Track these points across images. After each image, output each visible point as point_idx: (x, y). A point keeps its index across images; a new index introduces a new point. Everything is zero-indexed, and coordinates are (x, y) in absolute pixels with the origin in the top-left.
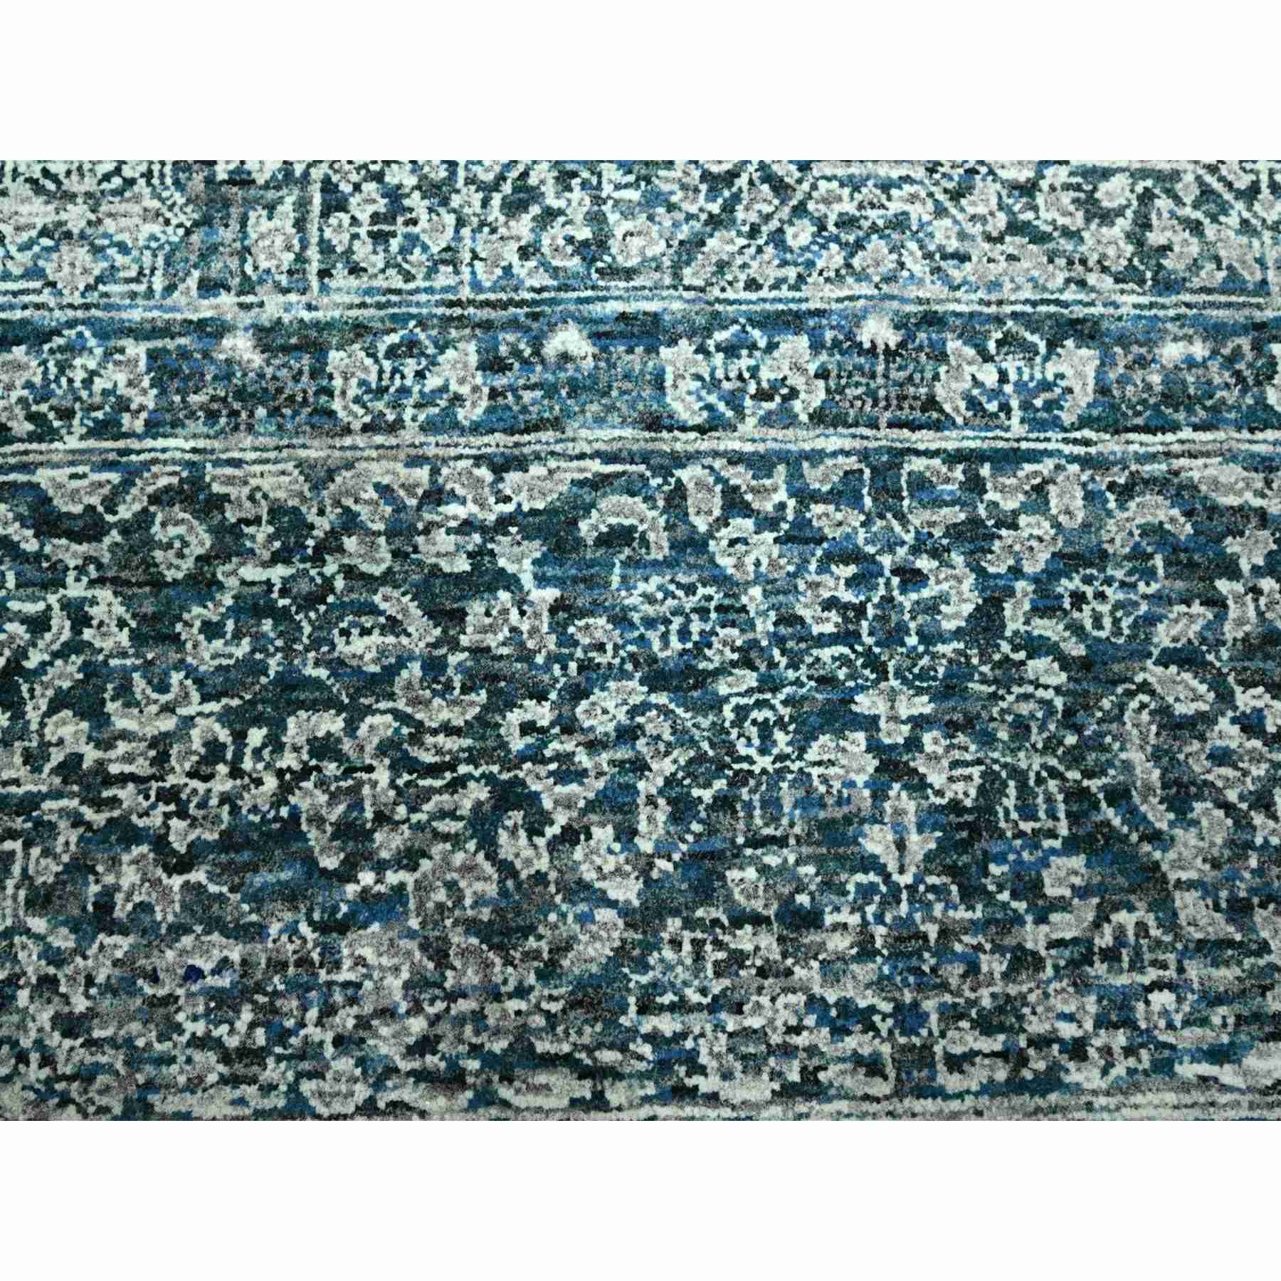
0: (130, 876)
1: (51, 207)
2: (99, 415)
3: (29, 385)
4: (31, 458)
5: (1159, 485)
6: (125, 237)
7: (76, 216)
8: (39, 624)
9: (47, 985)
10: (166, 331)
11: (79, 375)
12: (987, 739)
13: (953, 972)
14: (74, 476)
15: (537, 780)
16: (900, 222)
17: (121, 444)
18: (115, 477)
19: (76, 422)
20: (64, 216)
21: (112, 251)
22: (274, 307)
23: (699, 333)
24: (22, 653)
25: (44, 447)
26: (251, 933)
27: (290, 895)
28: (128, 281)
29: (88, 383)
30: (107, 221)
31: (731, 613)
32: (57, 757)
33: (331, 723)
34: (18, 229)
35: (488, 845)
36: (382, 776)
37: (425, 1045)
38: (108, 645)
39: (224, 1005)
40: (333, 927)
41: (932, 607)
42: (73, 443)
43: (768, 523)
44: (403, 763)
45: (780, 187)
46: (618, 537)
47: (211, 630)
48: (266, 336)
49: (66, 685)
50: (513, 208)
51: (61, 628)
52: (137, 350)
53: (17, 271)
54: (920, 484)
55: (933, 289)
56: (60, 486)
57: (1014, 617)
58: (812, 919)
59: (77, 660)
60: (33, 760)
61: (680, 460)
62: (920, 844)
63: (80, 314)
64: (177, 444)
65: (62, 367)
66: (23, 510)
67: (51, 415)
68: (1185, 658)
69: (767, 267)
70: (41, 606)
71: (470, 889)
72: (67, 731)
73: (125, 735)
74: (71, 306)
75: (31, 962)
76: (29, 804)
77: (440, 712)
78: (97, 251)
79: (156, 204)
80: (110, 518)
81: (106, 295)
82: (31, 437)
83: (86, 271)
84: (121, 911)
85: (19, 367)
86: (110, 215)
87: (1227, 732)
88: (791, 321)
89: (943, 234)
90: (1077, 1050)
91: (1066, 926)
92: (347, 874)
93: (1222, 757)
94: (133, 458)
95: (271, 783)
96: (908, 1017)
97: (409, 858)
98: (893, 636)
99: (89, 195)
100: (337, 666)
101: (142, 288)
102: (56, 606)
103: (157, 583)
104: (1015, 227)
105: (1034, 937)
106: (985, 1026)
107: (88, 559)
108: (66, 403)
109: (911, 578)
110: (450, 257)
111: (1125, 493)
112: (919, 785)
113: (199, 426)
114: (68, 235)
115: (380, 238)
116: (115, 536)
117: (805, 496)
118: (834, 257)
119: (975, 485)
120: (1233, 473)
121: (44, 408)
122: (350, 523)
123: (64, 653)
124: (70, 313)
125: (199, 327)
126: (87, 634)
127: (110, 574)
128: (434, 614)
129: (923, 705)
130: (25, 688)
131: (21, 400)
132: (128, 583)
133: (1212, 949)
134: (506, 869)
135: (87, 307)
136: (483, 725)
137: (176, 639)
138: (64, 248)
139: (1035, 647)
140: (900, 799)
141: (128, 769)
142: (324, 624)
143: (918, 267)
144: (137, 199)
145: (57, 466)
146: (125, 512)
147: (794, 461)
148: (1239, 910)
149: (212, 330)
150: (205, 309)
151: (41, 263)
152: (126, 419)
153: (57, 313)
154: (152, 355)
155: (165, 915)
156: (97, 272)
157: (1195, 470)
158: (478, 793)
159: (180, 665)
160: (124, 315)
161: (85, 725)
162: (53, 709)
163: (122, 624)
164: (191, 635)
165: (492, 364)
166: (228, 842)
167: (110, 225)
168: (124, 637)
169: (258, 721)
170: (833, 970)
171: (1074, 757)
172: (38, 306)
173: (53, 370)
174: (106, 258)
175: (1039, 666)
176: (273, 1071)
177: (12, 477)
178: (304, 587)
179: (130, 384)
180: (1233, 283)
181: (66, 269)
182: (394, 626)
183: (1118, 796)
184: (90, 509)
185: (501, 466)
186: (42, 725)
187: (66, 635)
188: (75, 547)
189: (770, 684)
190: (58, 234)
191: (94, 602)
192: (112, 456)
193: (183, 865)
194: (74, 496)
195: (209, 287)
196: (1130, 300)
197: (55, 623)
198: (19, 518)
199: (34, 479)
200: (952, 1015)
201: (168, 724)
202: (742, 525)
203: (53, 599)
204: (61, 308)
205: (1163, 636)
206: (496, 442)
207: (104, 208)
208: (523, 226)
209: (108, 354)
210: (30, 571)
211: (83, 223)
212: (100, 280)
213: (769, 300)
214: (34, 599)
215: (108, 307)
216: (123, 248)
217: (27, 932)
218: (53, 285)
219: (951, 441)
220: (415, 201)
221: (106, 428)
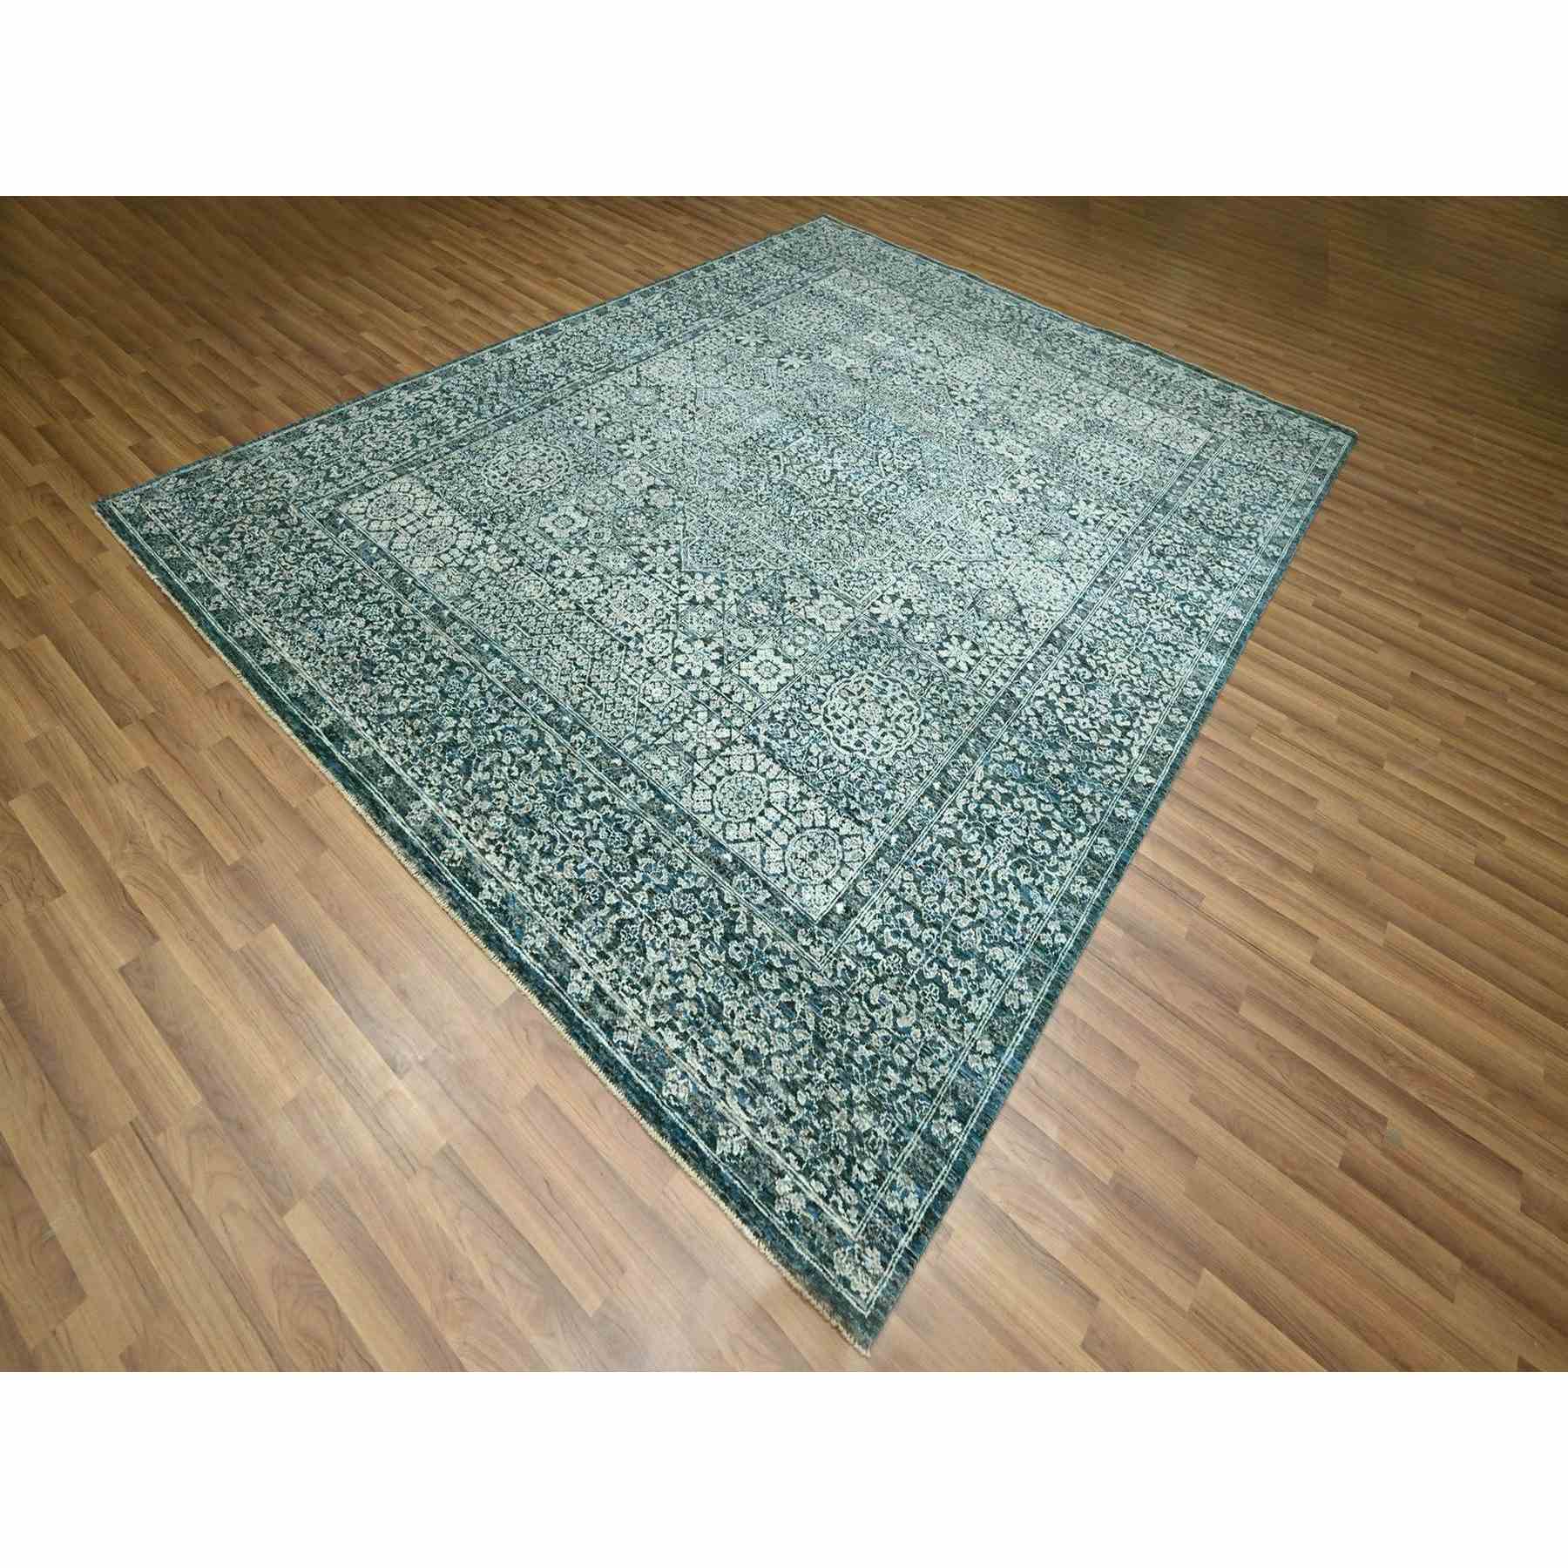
5: (539, 731)
13: (428, 760)
15: (410, 688)
22: (457, 612)
23: (503, 660)
26: (355, 672)
27: (365, 672)
31: (461, 694)
33: (397, 660)
37: (355, 703)
39: (342, 676)
40: (364, 680)
45: (539, 653)
46: (460, 673)
48: (451, 615)
57: (496, 729)
62: (445, 740)
64: (423, 616)
68: (513, 755)
69: (524, 661)
75: (329, 652)
87: (505, 769)
88: (517, 669)
90: (430, 786)
91: (450, 769)
93: (500, 771)
96: (415, 759)
97: (383, 681)
98: (477, 715)
105: (444, 766)
106: (423, 771)
111: (533, 727)
112: (455, 734)
119: (514, 708)
120: (552, 740)
129: (469, 726)
133: (465, 793)
136: (414, 677)
140: (450, 733)
143: (544, 677)
148: (475, 791)
149: (445, 608)
157: (547, 734)
165: (473, 640)
170: (413, 744)
176: (336, 690)
180: (588, 720)
183: (478, 760)
185: (457, 652)
190: (443, 583)
196: (569, 707)
200: (421, 765)
205: (513, 749)
213: (519, 665)
221: (418, 607)
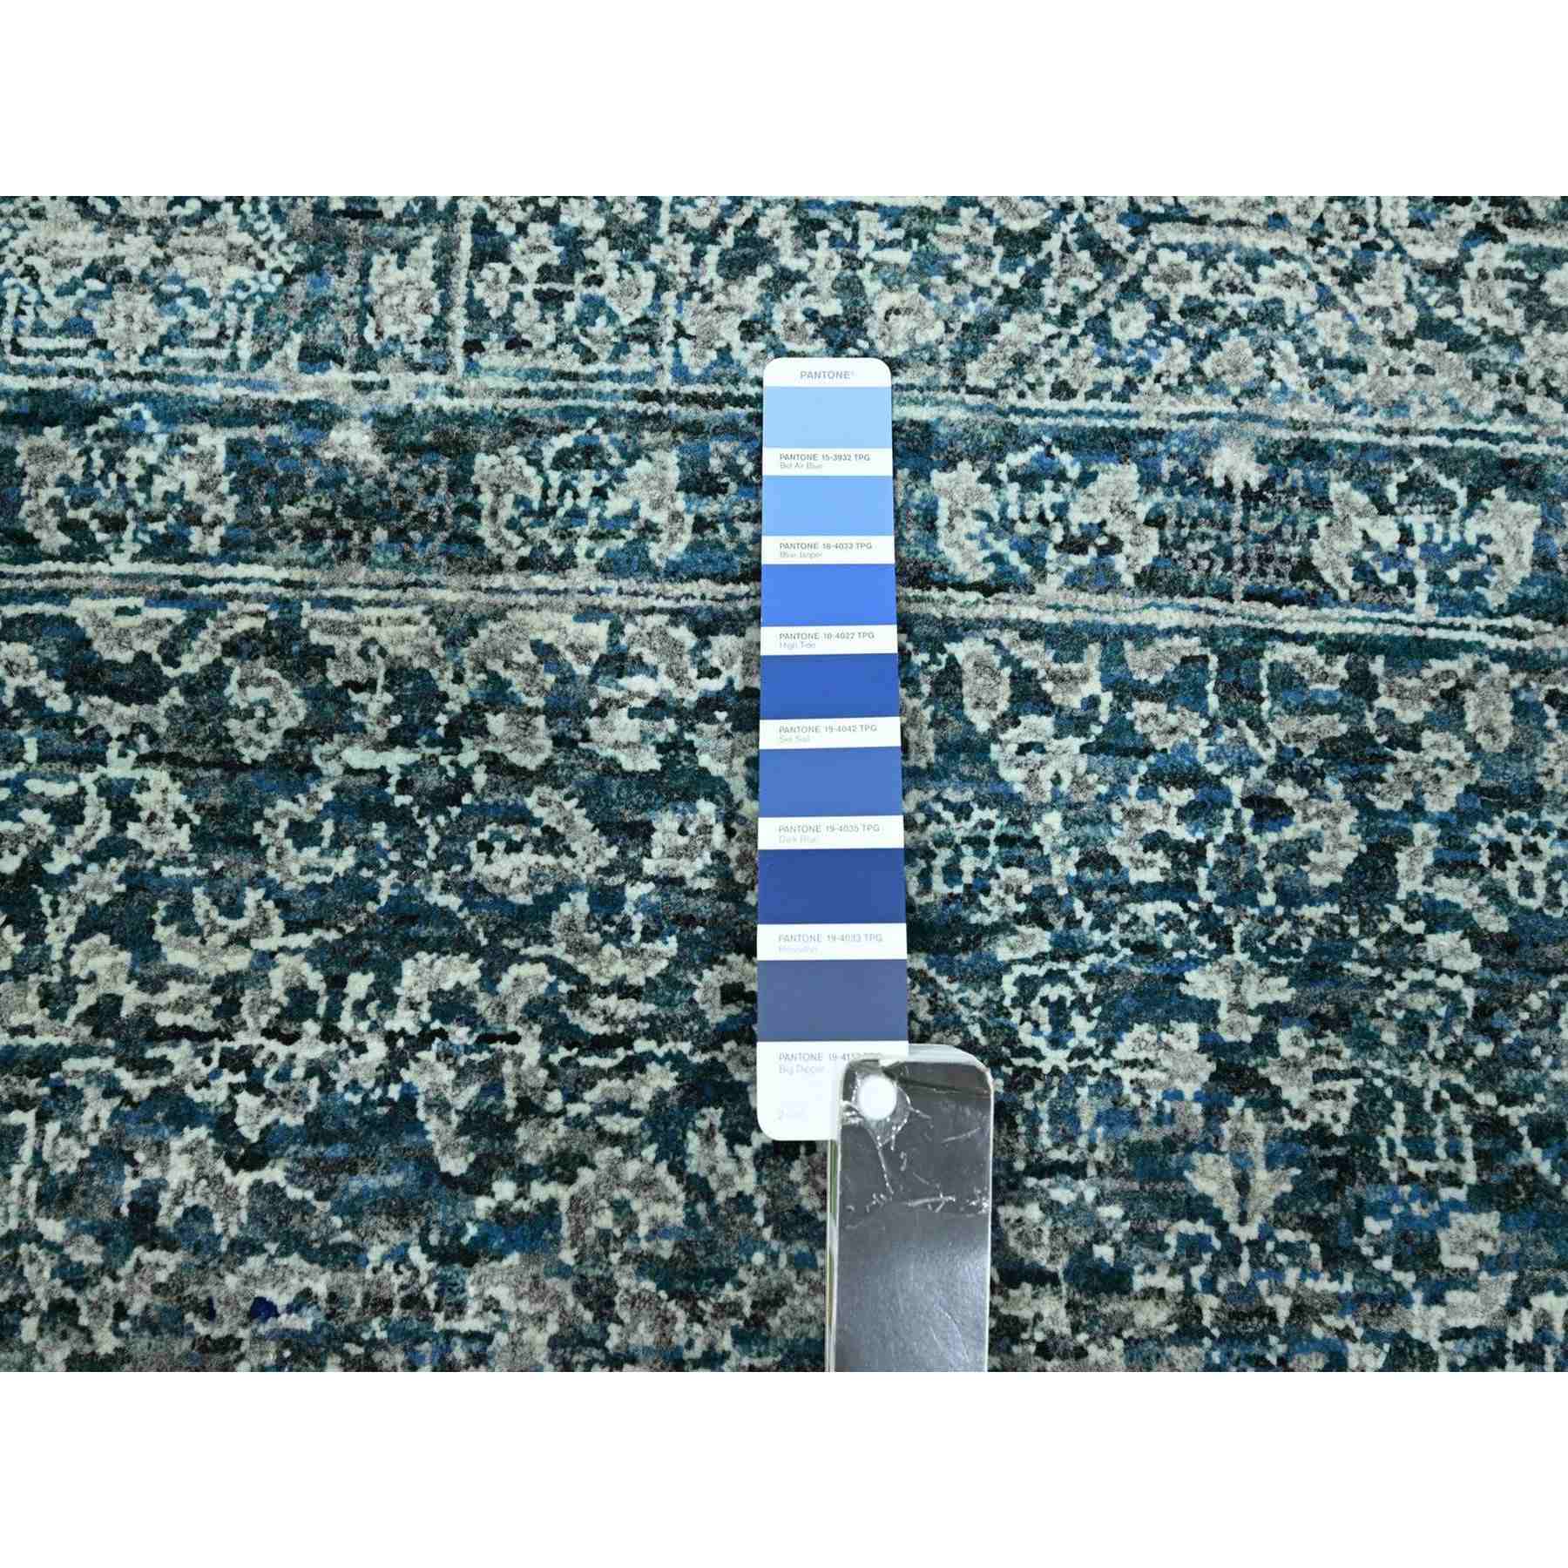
0: (180, 1170)
1: (103, 237)
2: (159, 527)
3: (64, 481)
4: (65, 582)
6: (202, 283)
7: (136, 251)
8: (67, 814)
9: (62, 1312)
10: (254, 416)
11: (133, 472)
12: (1368, 1043)
14: (122, 611)
15: (742, 1066)
16: (1270, 313)
17: (188, 569)
18: (178, 615)
19: (127, 535)
20: (119, 250)
21: (183, 302)
22: (402, 389)
23: (987, 453)
24: (43, 852)
25: (82, 568)
26: (345, 1257)
28: (205, 344)
29: (145, 482)
30: (179, 260)
31: (1018, 847)
32: (86, 998)
33: (461, 972)
34: (57, 265)
35: (673, 1153)
36: (530, 1049)
38: (160, 846)
40: (456, 1255)
41: (1297, 853)
42: (122, 564)
43: (1072, 724)
44: (558, 1033)
45: (1105, 256)
47: (302, 834)
48: (391, 430)
49: (102, 899)
50: (734, 267)
51: (97, 819)
52: (213, 440)
53: (54, 323)
54: (1285, 679)
55: (1312, 409)
56: (103, 624)
57: (1410, 873)
58: (1115, 1281)
59: (119, 866)
60: (55, 1001)
61: (954, 630)
62: (1269, 1185)
63: (137, 386)
64: (262, 573)
65: (111, 459)
66: (52, 654)
67: (94, 525)
69: (1083, 366)
70: (71, 788)
71: (646, 1213)
72: (100, 964)
73: (180, 974)
74: (126, 375)
75: (42, 1281)
76: (45, 1062)
77: (612, 965)
78: (163, 300)
79: (245, 239)
80: (169, 672)
81: (174, 362)
82: (66, 554)
83: (147, 327)
84: (168, 1217)
85: (53, 455)
86: (183, 251)
88: (1115, 443)
89: (1329, 331)
91: (1469, 1309)
92: (477, 1183)
94: (204, 589)
95: (377, 1050)
98: (1241, 892)
99: (154, 222)
100: (473, 892)
101: (223, 354)
102: (92, 790)
103: (231, 765)
104: (1429, 327)
105: (1423, 1322)
107: (138, 727)
108: (115, 509)
109: (1269, 811)
110: (645, 332)
112: (1270, 1103)
113: (294, 551)
114: (125, 276)
115: (550, 301)
116: (175, 697)
117: (1126, 690)
118: (1177, 357)
119: (1362, 686)
121: (84, 514)
122: (497, 695)
123: (100, 855)
124: (125, 385)
125: (300, 412)
126: (133, 830)
127: (167, 748)
128: (608, 827)
129: (1280, 991)
130: (45, 900)
131: (54, 502)
132: (190, 763)
134: (697, 1188)
135: (147, 377)
136: (668, 985)
137: (253, 844)
138: (119, 295)
139: (1439, 916)
140: (1242, 1117)
141: (182, 1020)
142: (455, 835)
143: (1293, 377)
144: (221, 230)
145: (99, 595)
146: (191, 664)
147: (1113, 640)
149: (318, 417)
150: (309, 388)
151: (86, 313)
152: (195, 534)
153: (106, 384)
154: (234, 448)
155: (228, 1225)
156: (162, 330)
158: (662, 1079)
159: (259, 879)
160: (198, 391)
161: (125, 957)
162: (85, 929)
163: (181, 818)
164: (274, 838)
165: (699, 483)
166: (315, 1129)
167: (182, 266)
168: (183, 837)
169: (361, 964)
170: (1142, 1352)
171: (1487, 1074)
172: (80, 373)
173: (98, 462)
174: (175, 311)
175: (1444, 944)
177: (37, 608)
178: (431, 780)
179: (203, 486)
181: (121, 324)
182: (552, 841)
183: (1547, 1131)
184: (143, 657)
186: (68, 953)
187: (104, 830)
188: (120, 709)
189: (1070, 949)
190: (111, 274)
191: (143, 786)
192: (174, 586)
193: (254, 1158)
194: (122, 638)
195: (314, 357)
197: (89, 812)
198: (46, 665)
199: (69, 612)
201: (239, 961)
202: (1038, 725)
203: (87, 779)
204: (113, 377)
206: (702, 592)
207: (175, 241)
208: (748, 293)
209: (174, 444)
210: (59, 741)
211: (145, 261)
212: (166, 340)
213: (1085, 412)
214: (63, 778)
215: (177, 379)
216: (199, 298)
217: (38, 1238)
218: (102, 344)
219: (1331, 622)
220: (600, 251)
221: (167, 547)
